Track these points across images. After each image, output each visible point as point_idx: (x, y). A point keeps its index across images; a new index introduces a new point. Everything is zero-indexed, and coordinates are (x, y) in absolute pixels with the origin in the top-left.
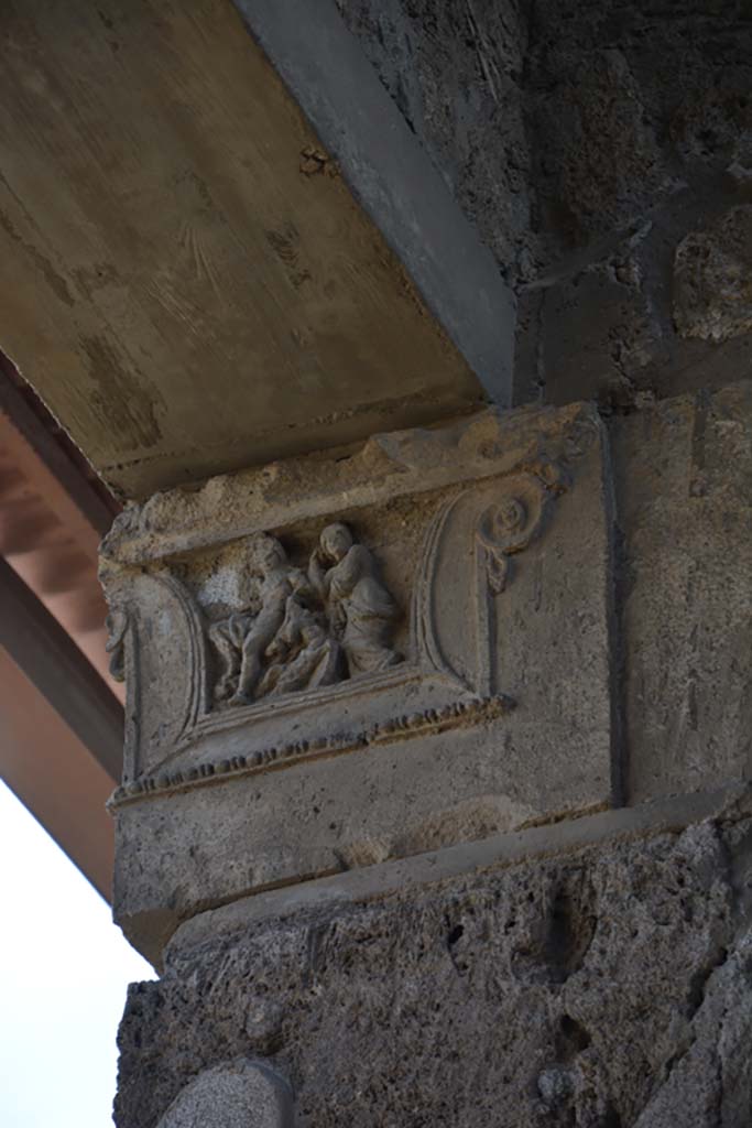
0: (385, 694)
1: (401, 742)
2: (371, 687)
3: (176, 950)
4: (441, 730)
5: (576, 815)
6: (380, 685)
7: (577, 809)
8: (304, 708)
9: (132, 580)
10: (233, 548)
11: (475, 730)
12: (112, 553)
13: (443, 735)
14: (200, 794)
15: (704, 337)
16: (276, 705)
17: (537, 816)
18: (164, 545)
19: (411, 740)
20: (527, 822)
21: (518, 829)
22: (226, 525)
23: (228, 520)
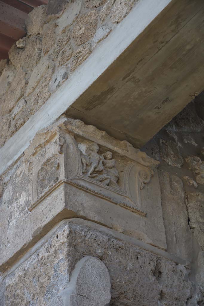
0: (119, 196)
1: (124, 209)
2: (117, 192)
3: (72, 223)
4: (133, 212)
5: (159, 248)
6: (119, 193)
7: (160, 247)
8: (103, 187)
9: (65, 133)
10: (88, 142)
11: (139, 216)
12: (66, 125)
13: (132, 213)
14: (83, 192)
15: (167, 162)
16: (97, 183)
17: (152, 243)
18: (77, 131)
19: (126, 210)
20: (150, 243)
21: (147, 243)
22: (91, 136)
23: (92, 136)
